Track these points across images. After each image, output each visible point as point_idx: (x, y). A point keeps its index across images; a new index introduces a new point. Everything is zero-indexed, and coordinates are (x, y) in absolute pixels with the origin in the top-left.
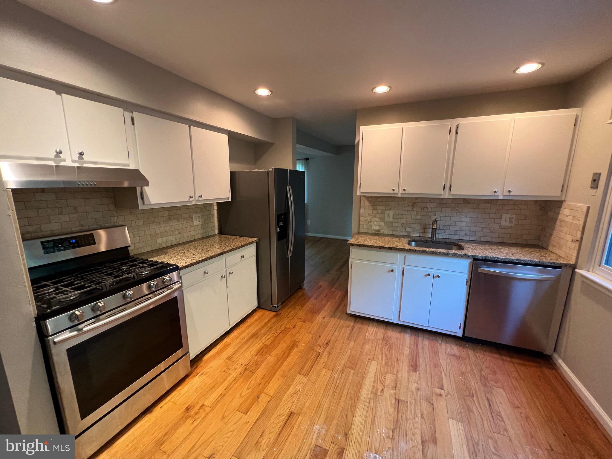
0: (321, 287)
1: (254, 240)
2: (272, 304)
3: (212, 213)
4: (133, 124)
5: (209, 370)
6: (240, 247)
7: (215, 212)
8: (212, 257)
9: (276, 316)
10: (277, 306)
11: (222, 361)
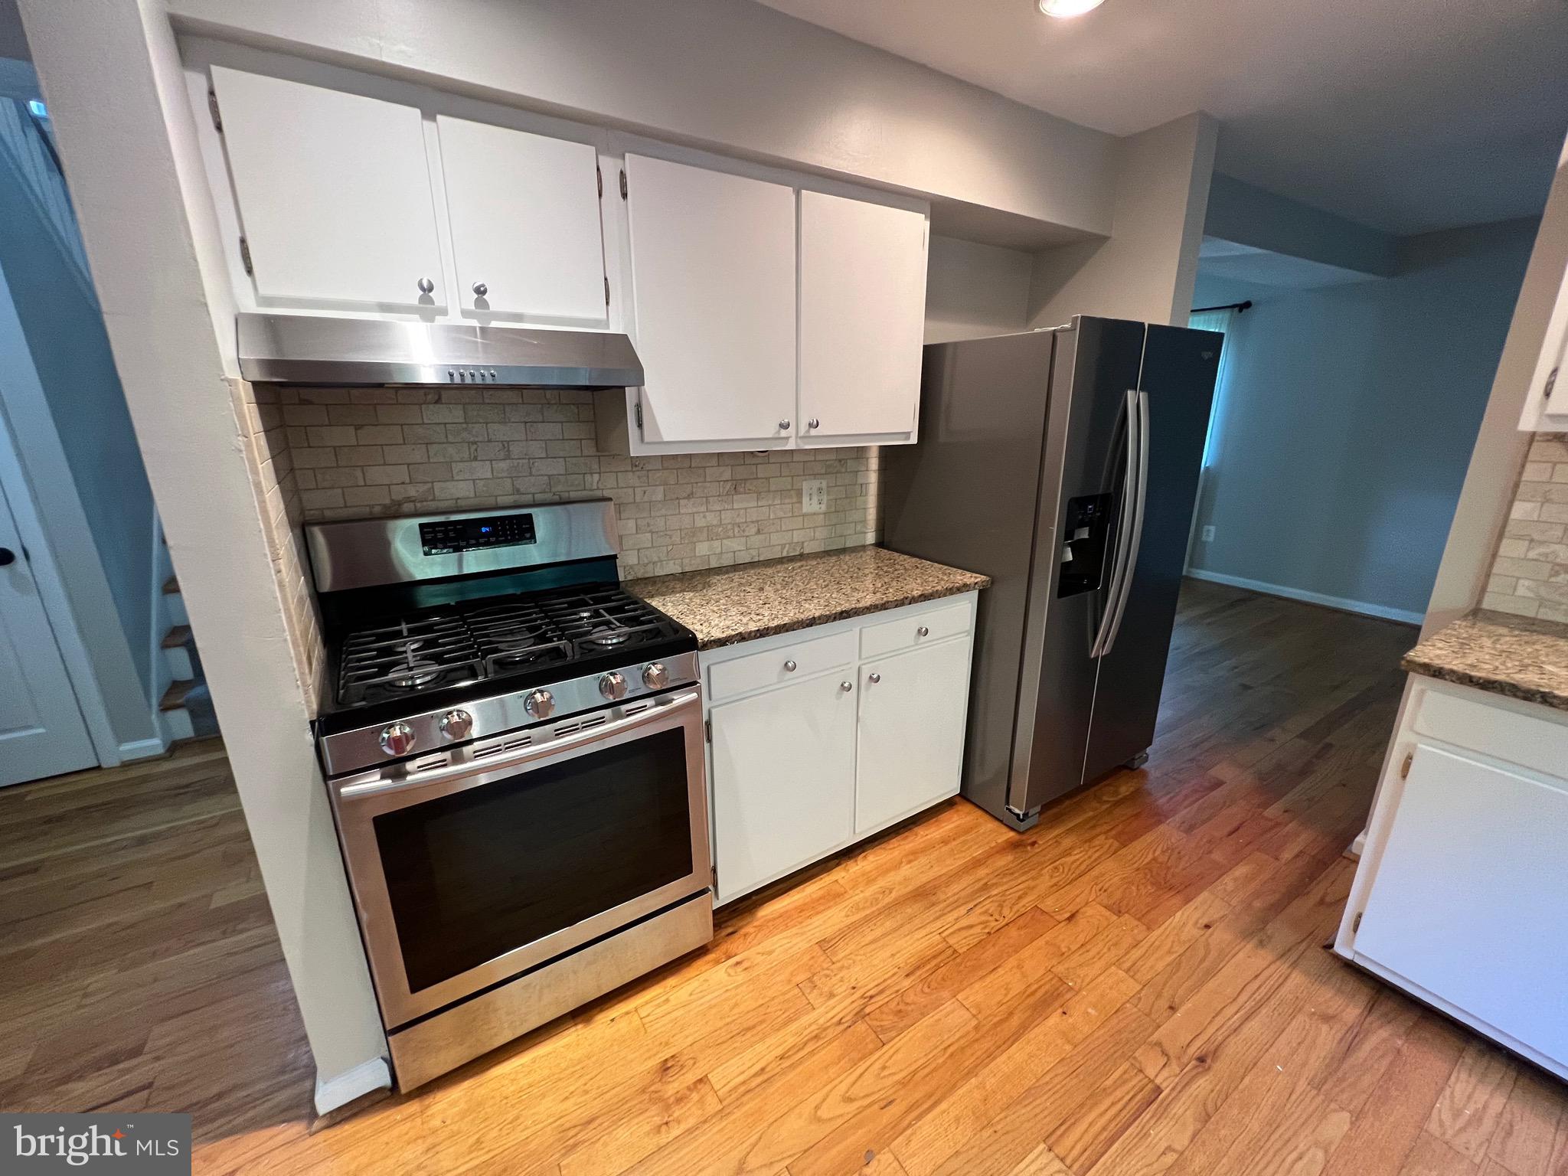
0: (1218, 784)
1: (973, 580)
2: (1007, 803)
3: (860, 481)
4: (625, 195)
5: (760, 958)
6: (914, 600)
7: (873, 478)
8: (812, 622)
9: (1014, 846)
10: (1026, 815)
11: (804, 945)
